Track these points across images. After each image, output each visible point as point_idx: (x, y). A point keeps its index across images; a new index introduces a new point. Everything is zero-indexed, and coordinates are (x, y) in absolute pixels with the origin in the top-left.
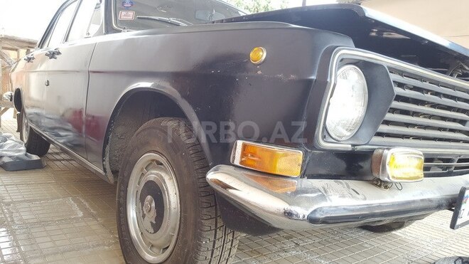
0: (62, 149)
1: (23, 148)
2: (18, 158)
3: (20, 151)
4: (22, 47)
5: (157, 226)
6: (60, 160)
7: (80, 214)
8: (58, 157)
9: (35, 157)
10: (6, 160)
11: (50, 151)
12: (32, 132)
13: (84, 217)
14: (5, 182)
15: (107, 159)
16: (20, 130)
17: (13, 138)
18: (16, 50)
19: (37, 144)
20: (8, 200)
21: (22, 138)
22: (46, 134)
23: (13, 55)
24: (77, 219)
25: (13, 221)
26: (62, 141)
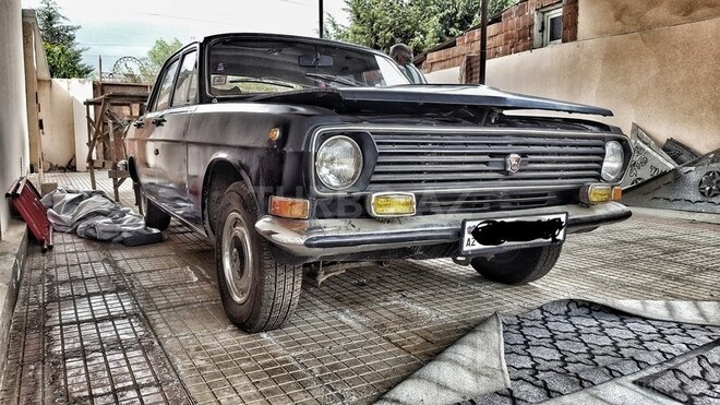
0: (180, 221)
1: (143, 222)
2: (136, 232)
3: (139, 225)
4: (134, 102)
5: (241, 272)
6: (183, 233)
7: (196, 279)
8: (181, 230)
9: (155, 231)
10: (125, 235)
11: (171, 223)
12: (150, 205)
13: (199, 280)
14: (127, 257)
15: (207, 222)
16: (138, 203)
17: (132, 212)
18: (128, 105)
19: (157, 217)
20: (128, 271)
21: (141, 212)
22: (164, 206)
23: (126, 110)
24: (192, 284)
25: (133, 287)
26: (181, 212)
